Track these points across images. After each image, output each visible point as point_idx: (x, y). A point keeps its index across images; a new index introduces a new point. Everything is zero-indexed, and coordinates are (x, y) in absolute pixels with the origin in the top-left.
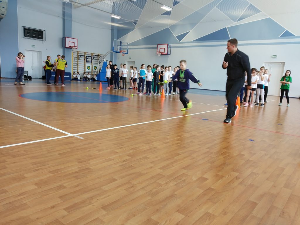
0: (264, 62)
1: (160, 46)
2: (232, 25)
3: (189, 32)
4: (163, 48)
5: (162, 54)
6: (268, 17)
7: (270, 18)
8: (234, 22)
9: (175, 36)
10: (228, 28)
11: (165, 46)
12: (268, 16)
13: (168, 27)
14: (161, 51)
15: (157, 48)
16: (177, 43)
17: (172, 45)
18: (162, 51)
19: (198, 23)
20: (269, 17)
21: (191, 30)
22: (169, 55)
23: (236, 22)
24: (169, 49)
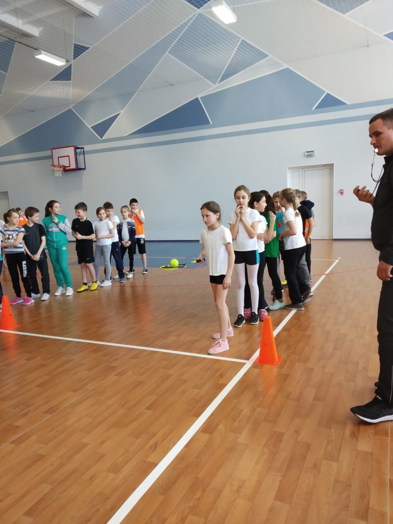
0: (289, 168)
1: (57, 153)
2: (210, 91)
3: (119, 114)
4: (67, 155)
5: (66, 170)
6: (285, 68)
7: (287, 69)
8: (213, 85)
9: (90, 127)
10: (201, 98)
11: (70, 151)
12: (284, 64)
13: (71, 107)
14: (61, 163)
15: (52, 157)
16: (96, 141)
17: (87, 148)
18: (64, 162)
19: (134, 93)
20: (286, 66)
21: (123, 109)
22: (82, 171)
23: (217, 85)
24: (81, 158)
